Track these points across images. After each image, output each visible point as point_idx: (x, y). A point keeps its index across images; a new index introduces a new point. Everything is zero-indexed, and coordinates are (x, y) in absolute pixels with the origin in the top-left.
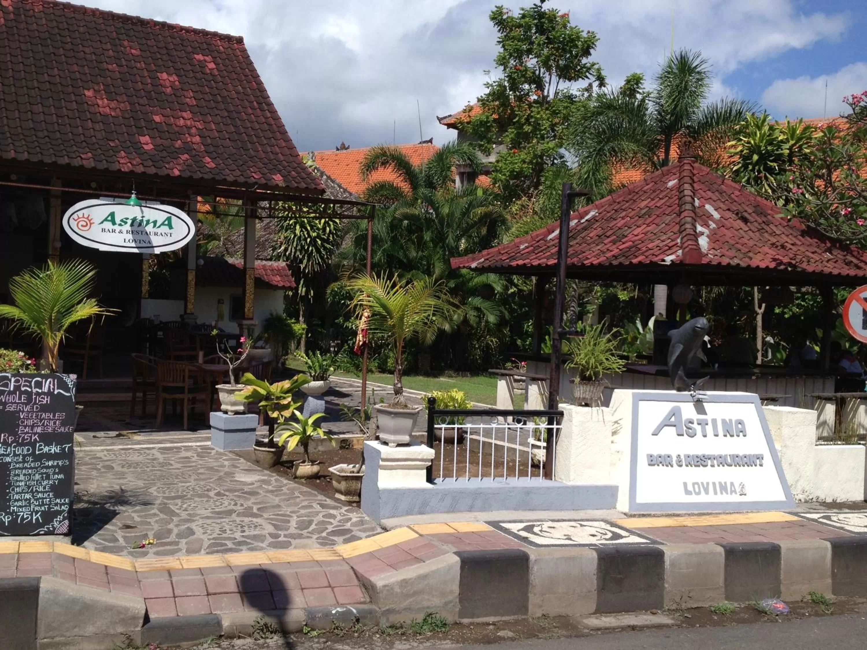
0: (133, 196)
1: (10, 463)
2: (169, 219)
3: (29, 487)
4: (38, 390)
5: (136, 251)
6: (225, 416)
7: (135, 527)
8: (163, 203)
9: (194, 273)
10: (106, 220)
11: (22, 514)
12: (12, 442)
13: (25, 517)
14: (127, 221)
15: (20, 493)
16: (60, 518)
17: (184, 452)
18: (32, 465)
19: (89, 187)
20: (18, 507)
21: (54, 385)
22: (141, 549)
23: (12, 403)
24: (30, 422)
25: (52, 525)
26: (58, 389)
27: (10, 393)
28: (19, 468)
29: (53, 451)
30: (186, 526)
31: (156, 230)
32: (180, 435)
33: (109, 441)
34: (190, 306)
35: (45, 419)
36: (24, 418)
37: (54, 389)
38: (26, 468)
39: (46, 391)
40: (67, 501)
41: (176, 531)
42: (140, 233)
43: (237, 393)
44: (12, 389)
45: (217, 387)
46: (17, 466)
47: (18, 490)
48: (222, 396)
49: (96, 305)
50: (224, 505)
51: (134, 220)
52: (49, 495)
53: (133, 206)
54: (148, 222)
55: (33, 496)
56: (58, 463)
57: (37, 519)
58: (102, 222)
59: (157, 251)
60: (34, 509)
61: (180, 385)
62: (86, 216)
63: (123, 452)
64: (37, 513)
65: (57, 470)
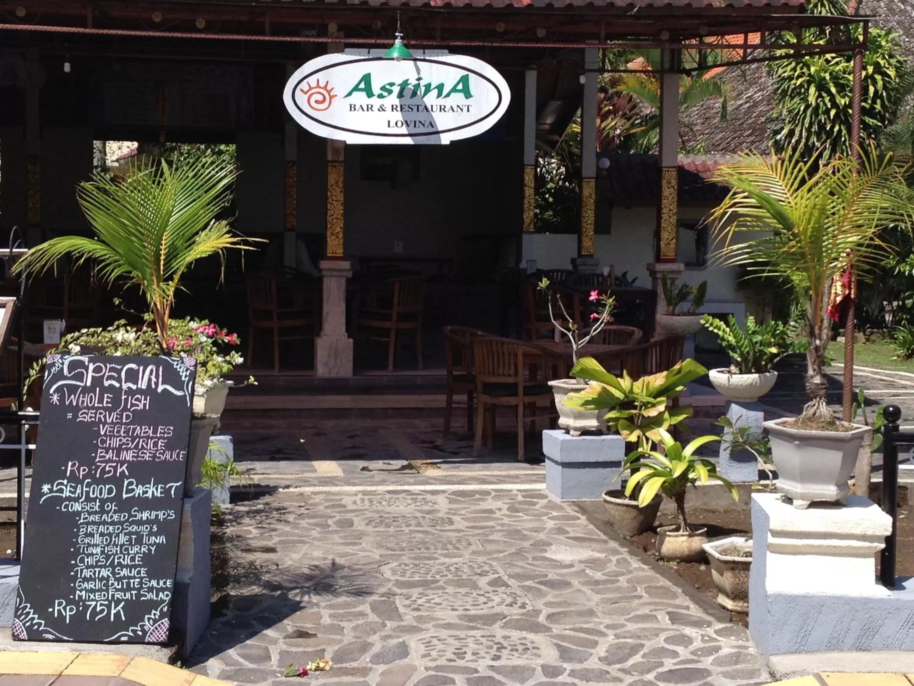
0: (398, 42)
1: (78, 513)
2: (464, 80)
3: (107, 557)
4: (131, 385)
5: (408, 141)
7: (315, 635)
8: (454, 51)
9: (593, 183)
10: (356, 88)
11: (94, 603)
12: (85, 477)
13: (98, 609)
14: (393, 88)
15: (92, 566)
16: (155, 613)
17: (490, 500)
18: (115, 517)
20: (87, 591)
21: (157, 377)
23: (88, 408)
24: (115, 443)
25: (142, 626)
26: (163, 383)
27: (86, 390)
28: (94, 523)
29: (149, 495)
30: (401, 640)
31: (441, 101)
32: (505, 470)
34: (587, 243)
35: (140, 437)
36: (105, 435)
37: (157, 384)
38: (104, 523)
39: (144, 387)
40: (169, 583)
41: (377, 648)
42: (415, 108)
44: (89, 384)
45: (550, 383)
46: (91, 518)
47: (89, 560)
48: (560, 401)
49: (228, 232)
50: (490, 604)
51: (404, 85)
52: (139, 573)
54: (428, 88)
55: (113, 573)
56: (157, 516)
57: (117, 614)
58: (350, 94)
59: (446, 139)
60: (113, 596)
62: (322, 84)
64: (117, 604)
65: (155, 529)
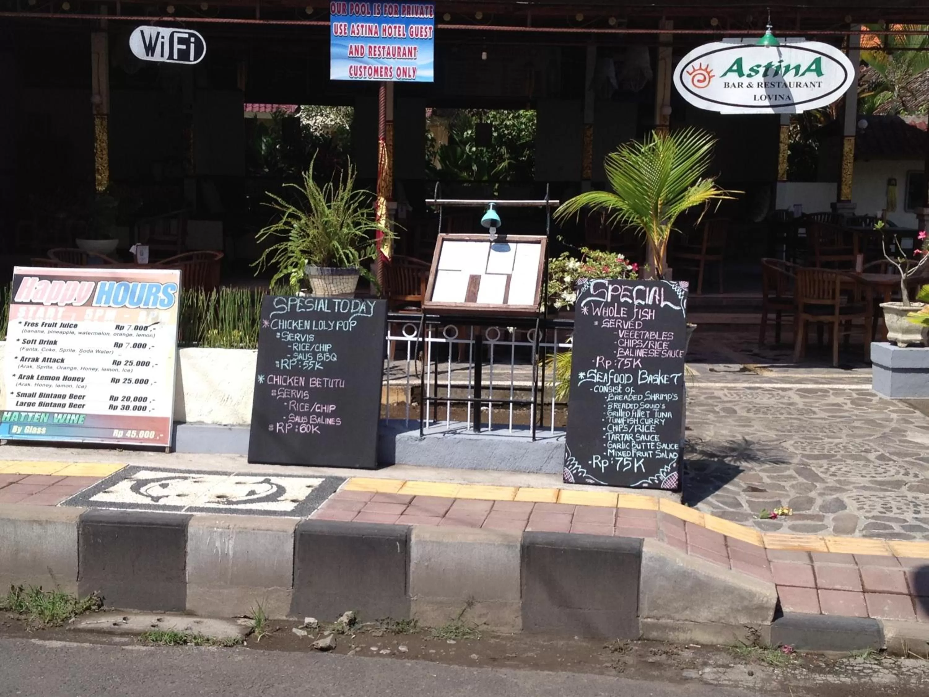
0: (768, 32)
1: (606, 394)
2: (817, 62)
3: (629, 426)
4: (640, 301)
5: (770, 111)
6: (893, 348)
7: (765, 491)
8: (810, 38)
9: (853, 140)
10: (730, 70)
11: (621, 459)
12: (610, 368)
13: (625, 463)
14: (759, 69)
15: (618, 432)
16: (667, 468)
17: (832, 397)
18: (634, 398)
19: (709, 26)
20: (616, 450)
21: (660, 295)
22: (771, 521)
23: (609, 317)
24: (631, 343)
25: (658, 477)
26: (664, 300)
27: (607, 305)
28: (618, 401)
29: (658, 382)
30: (835, 496)
31: (798, 79)
32: (828, 373)
33: (730, 376)
34: (845, 190)
35: (649, 340)
36: (623, 337)
37: (660, 301)
38: (626, 401)
39: (650, 303)
40: (676, 447)
41: (819, 501)
42: (776, 85)
43: (911, 314)
44: (609, 300)
45: (881, 305)
46: (616, 398)
47: (616, 428)
48: (889, 319)
49: (713, 187)
50: (889, 473)
51: (768, 67)
52: (653, 438)
53: (768, 46)
54: (788, 68)
55: (634, 438)
56: (664, 398)
57: (639, 468)
58: (725, 74)
59: (800, 110)
60: (635, 454)
61: (829, 302)
62: (704, 67)
63: (748, 391)
64: (639, 459)
65: (664, 407)
